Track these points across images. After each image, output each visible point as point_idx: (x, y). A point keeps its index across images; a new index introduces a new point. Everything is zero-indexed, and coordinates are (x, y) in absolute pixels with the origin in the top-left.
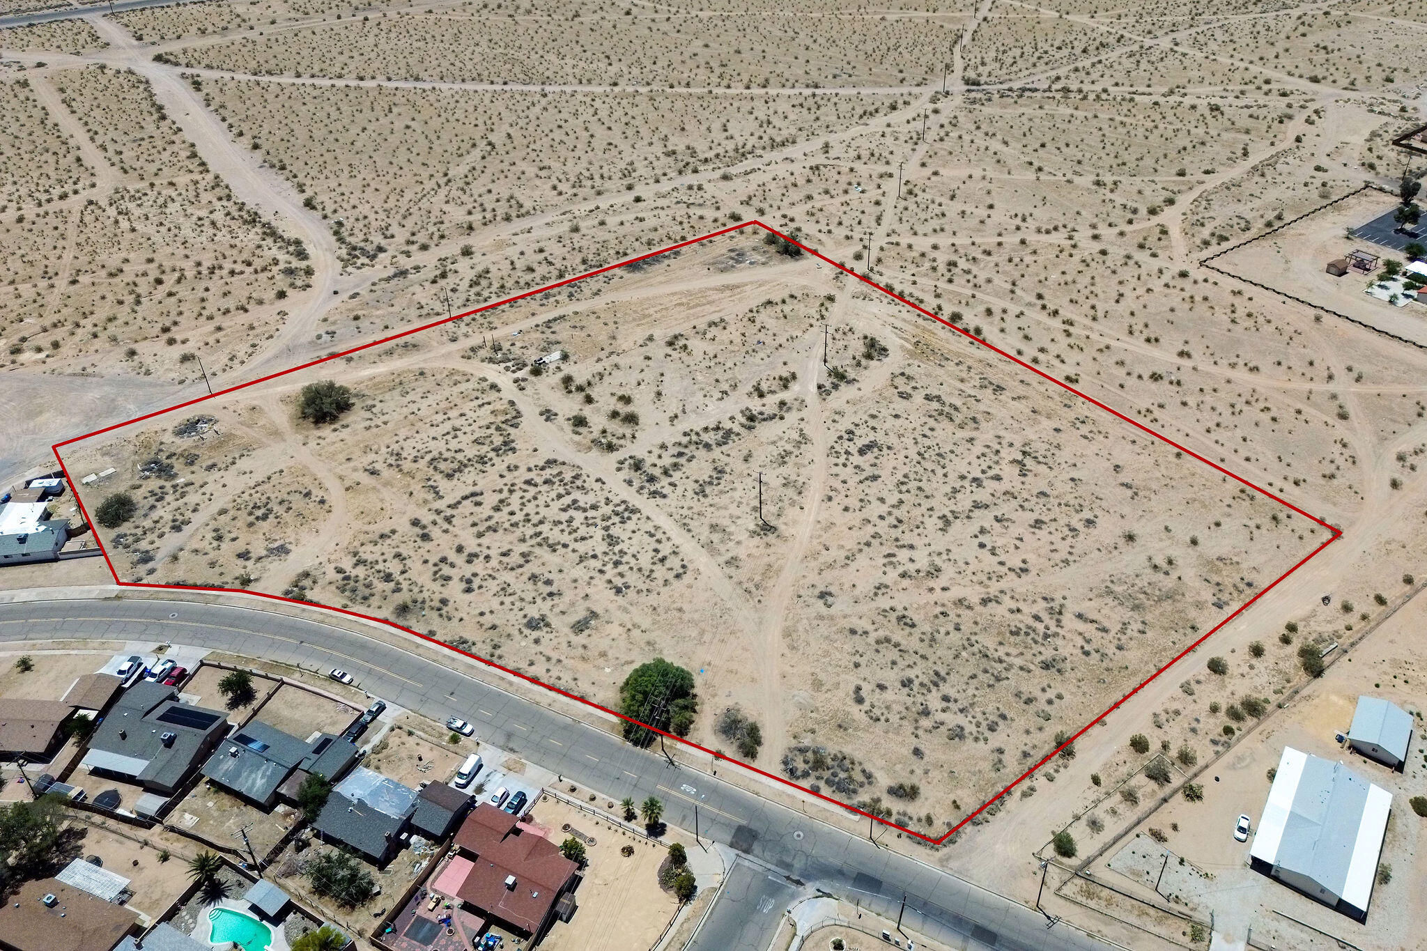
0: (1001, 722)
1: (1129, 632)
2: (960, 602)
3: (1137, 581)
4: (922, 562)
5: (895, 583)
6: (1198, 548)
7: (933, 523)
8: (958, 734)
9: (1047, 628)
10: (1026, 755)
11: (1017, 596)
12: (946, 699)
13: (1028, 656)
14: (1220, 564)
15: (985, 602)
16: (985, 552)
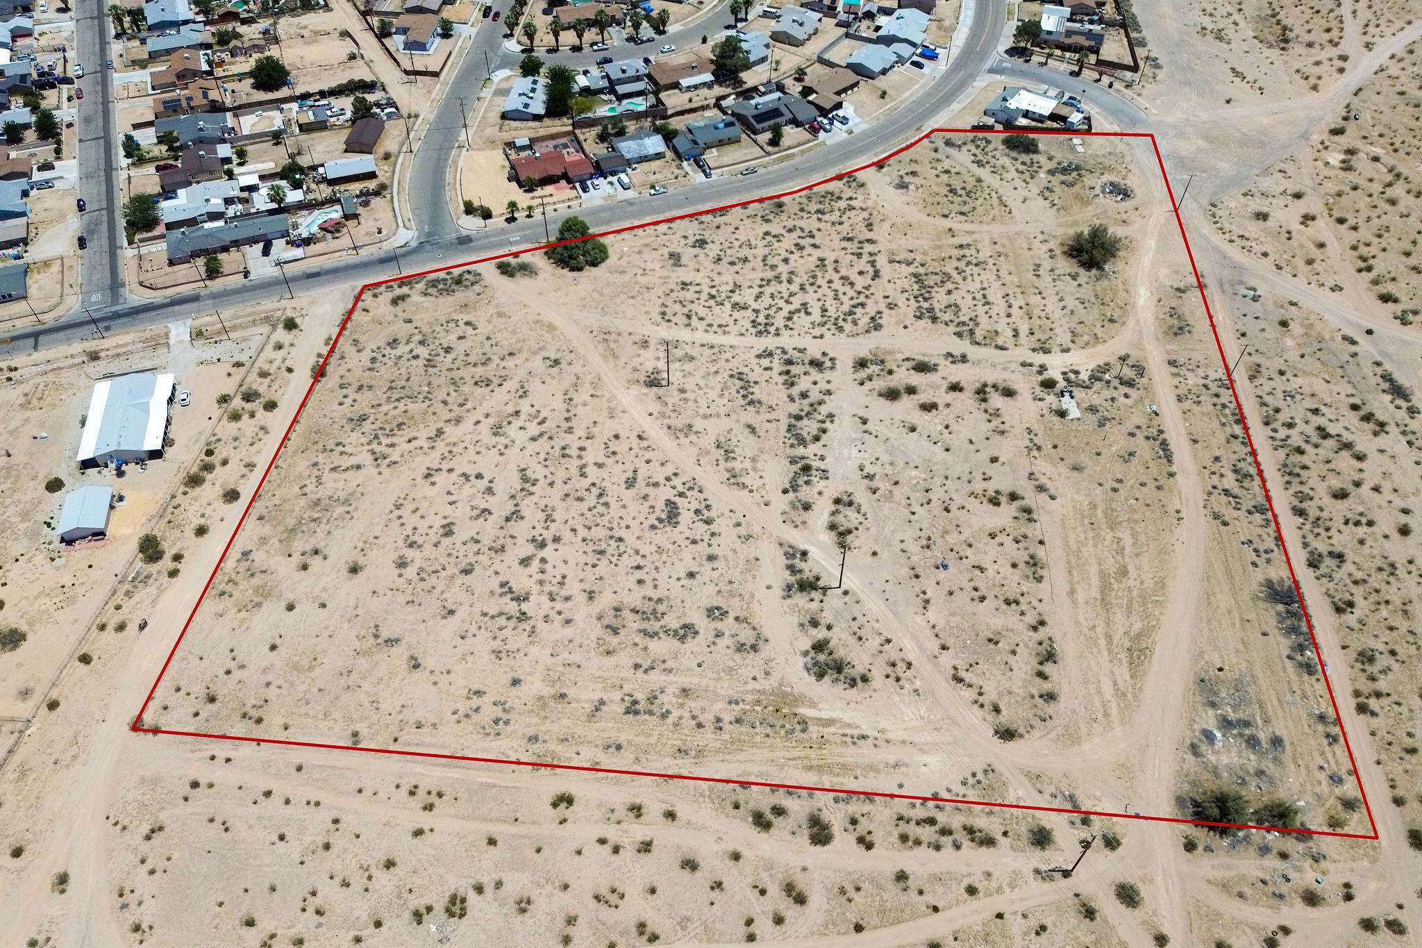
0: (370, 366)
1: (314, 480)
2: (458, 421)
3: (327, 527)
4: (512, 431)
5: (517, 404)
6: (283, 605)
7: (537, 471)
8: (394, 343)
9: (379, 444)
10: (342, 358)
11: (418, 451)
12: (416, 357)
13: (380, 416)
14: (256, 599)
15: (440, 432)
16: (472, 473)
